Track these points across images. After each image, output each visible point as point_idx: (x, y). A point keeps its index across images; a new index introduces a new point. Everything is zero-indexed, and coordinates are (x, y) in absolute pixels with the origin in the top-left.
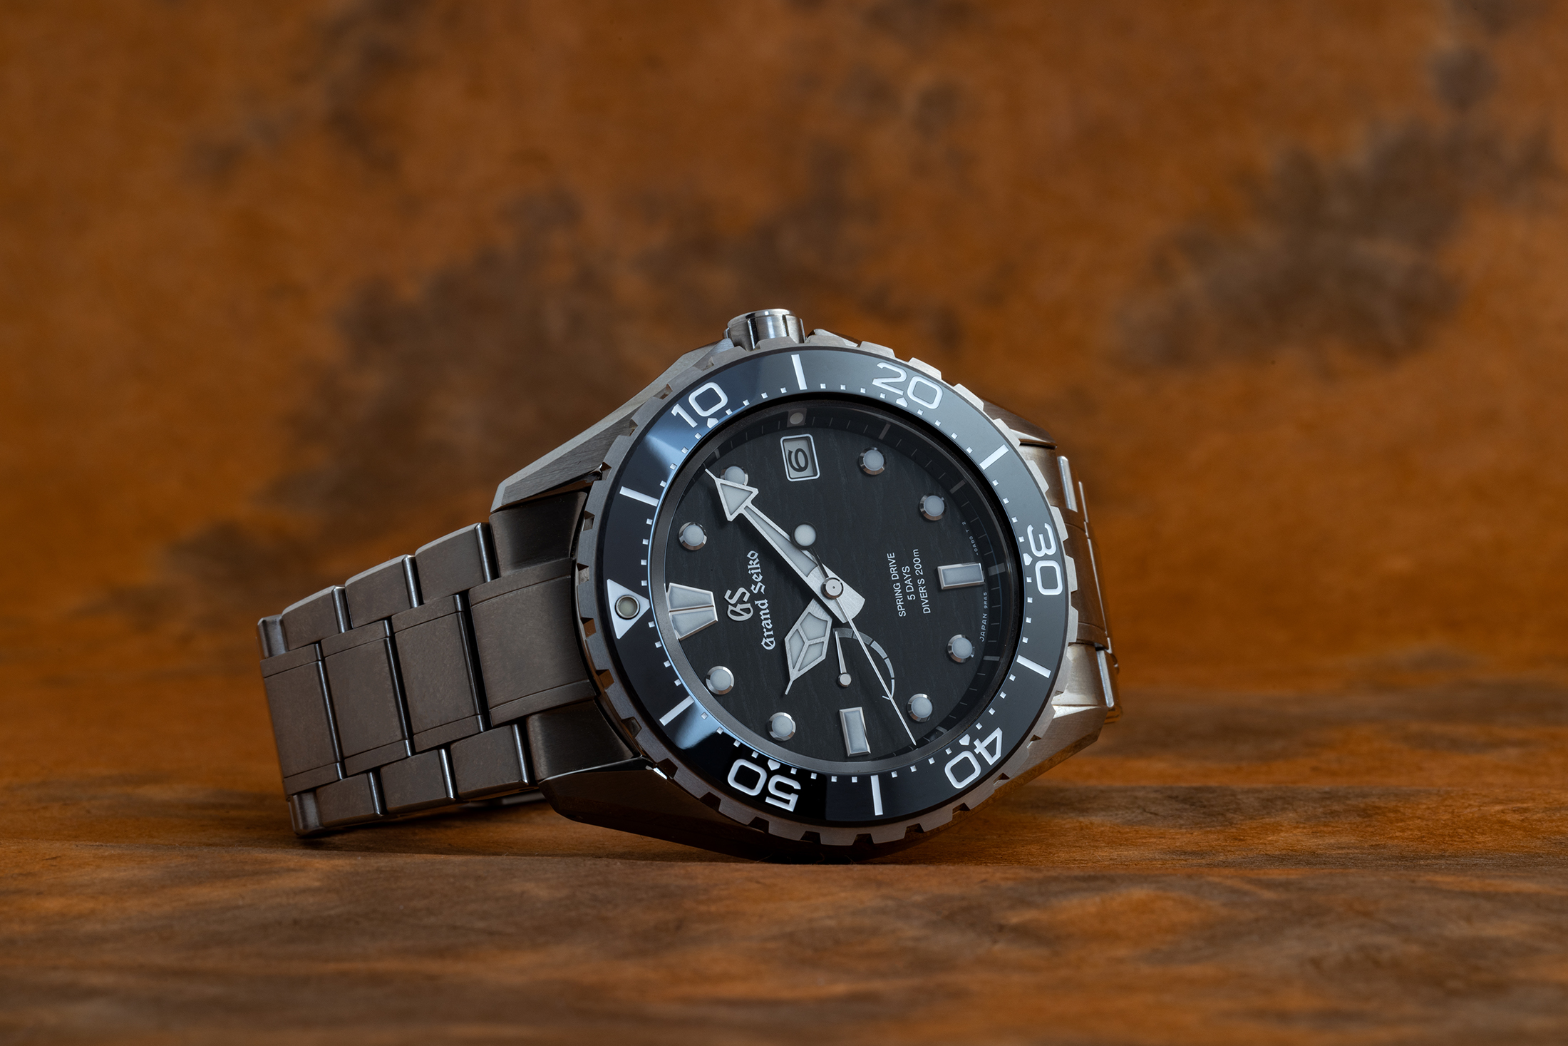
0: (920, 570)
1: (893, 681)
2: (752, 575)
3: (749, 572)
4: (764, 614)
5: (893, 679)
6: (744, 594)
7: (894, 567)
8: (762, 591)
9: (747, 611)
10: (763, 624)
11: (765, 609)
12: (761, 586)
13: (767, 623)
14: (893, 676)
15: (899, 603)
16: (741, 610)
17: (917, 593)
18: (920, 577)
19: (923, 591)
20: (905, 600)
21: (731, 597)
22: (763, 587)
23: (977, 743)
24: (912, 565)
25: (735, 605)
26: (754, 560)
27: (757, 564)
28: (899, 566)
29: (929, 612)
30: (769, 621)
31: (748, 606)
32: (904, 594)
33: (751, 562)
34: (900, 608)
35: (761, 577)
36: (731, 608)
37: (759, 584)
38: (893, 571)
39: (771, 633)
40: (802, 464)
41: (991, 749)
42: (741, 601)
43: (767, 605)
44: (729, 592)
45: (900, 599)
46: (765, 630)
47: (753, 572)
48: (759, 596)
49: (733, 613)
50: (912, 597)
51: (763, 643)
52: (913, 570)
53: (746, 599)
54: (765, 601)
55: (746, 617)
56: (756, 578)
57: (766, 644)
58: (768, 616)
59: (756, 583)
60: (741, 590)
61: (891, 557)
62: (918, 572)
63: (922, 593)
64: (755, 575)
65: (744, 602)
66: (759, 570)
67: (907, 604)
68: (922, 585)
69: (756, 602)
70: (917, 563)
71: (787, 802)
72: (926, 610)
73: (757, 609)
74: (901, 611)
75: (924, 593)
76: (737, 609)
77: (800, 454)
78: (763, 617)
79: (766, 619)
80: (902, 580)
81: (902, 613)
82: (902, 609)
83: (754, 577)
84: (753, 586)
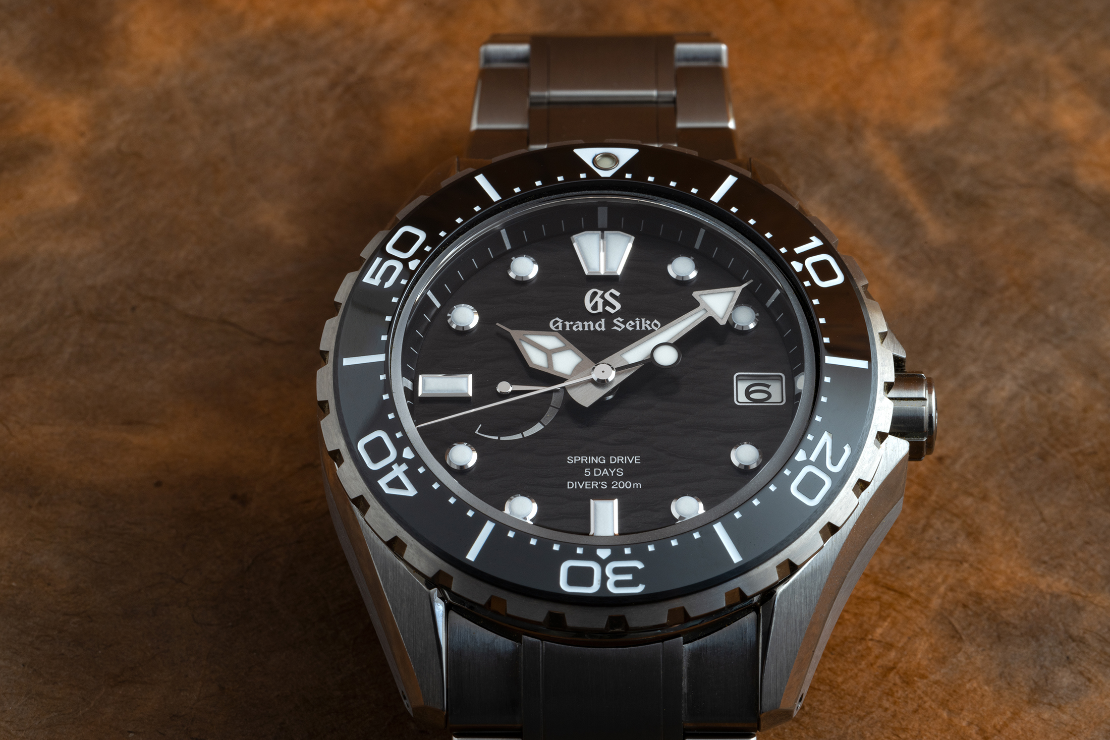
0: (617, 486)
1: (497, 438)
2: (634, 321)
3: (637, 319)
4: (589, 326)
5: (499, 438)
6: (613, 307)
7: (624, 461)
8: (615, 328)
9: (595, 307)
10: (578, 322)
11: (594, 327)
12: (620, 327)
13: (578, 326)
14: (502, 438)
15: (583, 459)
16: (597, 302)
17: (592, 478)
18: (610, 485)
19: (593, 485)
20: (585, 465)
21: (612, 295)
22: (619, 330)
23: (404, 467)
24: (624, 479)
25: (602, 297)
26: (650, 325)
27: (646, 327)
28: (626, 467)
29: (568, 488)
30: (580, 329)
31: (600, 309)
32: (592, 466)
33: (648, 322)
34: (577, 459)
35: (631, 329)
36: (600, 293)
37: (623, 326)
38: (619, 459)
39: (568, 329)
40: (753, 396)
41: (396, 483)
42: (606, 303)
43: (599, 329)
44: (617, 294)
45: (588, 461)
46: (572, 323)
47: (638, 322)
48: (610, 324)
49: (595, 294)
50: (588, 473)
51: (557, 319)
52: (618, 479)
53: (608, 308)
54: (603, 329)
55: (588, 306)
56: (630, 324)
57: (556, 322)
58: (586, 329)
59: (624, 323)
60: (618, 306)
61: (636, 459)
62: (615, 483)
63: (591, 484)
64: (633, 324)
65: (604, 306)
66: (638, 328)
67: (581, 466)
68: (599, 485)
69: (603, 320)
70: (626, 485)
71: (373, 276)
72: (572, 485)
73: (595, 318)
74: (573, 459)
75: (591, 486)
76: (597, 298)
77: (764, 396)
78: (586, 323)
79: (583, 326)
80: (608, 465)
81: (571, 460)
82: (575, 460)
83: (631, 322)
84: (621, 320)
